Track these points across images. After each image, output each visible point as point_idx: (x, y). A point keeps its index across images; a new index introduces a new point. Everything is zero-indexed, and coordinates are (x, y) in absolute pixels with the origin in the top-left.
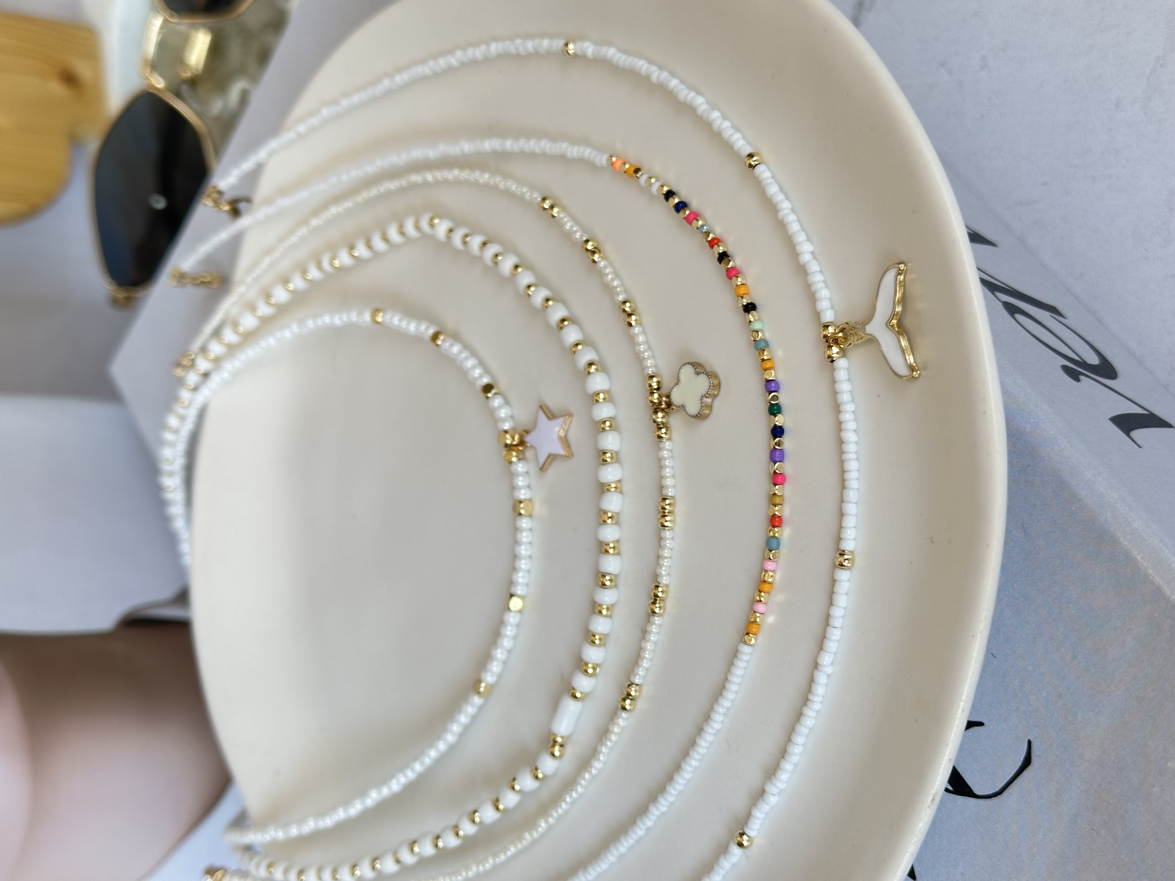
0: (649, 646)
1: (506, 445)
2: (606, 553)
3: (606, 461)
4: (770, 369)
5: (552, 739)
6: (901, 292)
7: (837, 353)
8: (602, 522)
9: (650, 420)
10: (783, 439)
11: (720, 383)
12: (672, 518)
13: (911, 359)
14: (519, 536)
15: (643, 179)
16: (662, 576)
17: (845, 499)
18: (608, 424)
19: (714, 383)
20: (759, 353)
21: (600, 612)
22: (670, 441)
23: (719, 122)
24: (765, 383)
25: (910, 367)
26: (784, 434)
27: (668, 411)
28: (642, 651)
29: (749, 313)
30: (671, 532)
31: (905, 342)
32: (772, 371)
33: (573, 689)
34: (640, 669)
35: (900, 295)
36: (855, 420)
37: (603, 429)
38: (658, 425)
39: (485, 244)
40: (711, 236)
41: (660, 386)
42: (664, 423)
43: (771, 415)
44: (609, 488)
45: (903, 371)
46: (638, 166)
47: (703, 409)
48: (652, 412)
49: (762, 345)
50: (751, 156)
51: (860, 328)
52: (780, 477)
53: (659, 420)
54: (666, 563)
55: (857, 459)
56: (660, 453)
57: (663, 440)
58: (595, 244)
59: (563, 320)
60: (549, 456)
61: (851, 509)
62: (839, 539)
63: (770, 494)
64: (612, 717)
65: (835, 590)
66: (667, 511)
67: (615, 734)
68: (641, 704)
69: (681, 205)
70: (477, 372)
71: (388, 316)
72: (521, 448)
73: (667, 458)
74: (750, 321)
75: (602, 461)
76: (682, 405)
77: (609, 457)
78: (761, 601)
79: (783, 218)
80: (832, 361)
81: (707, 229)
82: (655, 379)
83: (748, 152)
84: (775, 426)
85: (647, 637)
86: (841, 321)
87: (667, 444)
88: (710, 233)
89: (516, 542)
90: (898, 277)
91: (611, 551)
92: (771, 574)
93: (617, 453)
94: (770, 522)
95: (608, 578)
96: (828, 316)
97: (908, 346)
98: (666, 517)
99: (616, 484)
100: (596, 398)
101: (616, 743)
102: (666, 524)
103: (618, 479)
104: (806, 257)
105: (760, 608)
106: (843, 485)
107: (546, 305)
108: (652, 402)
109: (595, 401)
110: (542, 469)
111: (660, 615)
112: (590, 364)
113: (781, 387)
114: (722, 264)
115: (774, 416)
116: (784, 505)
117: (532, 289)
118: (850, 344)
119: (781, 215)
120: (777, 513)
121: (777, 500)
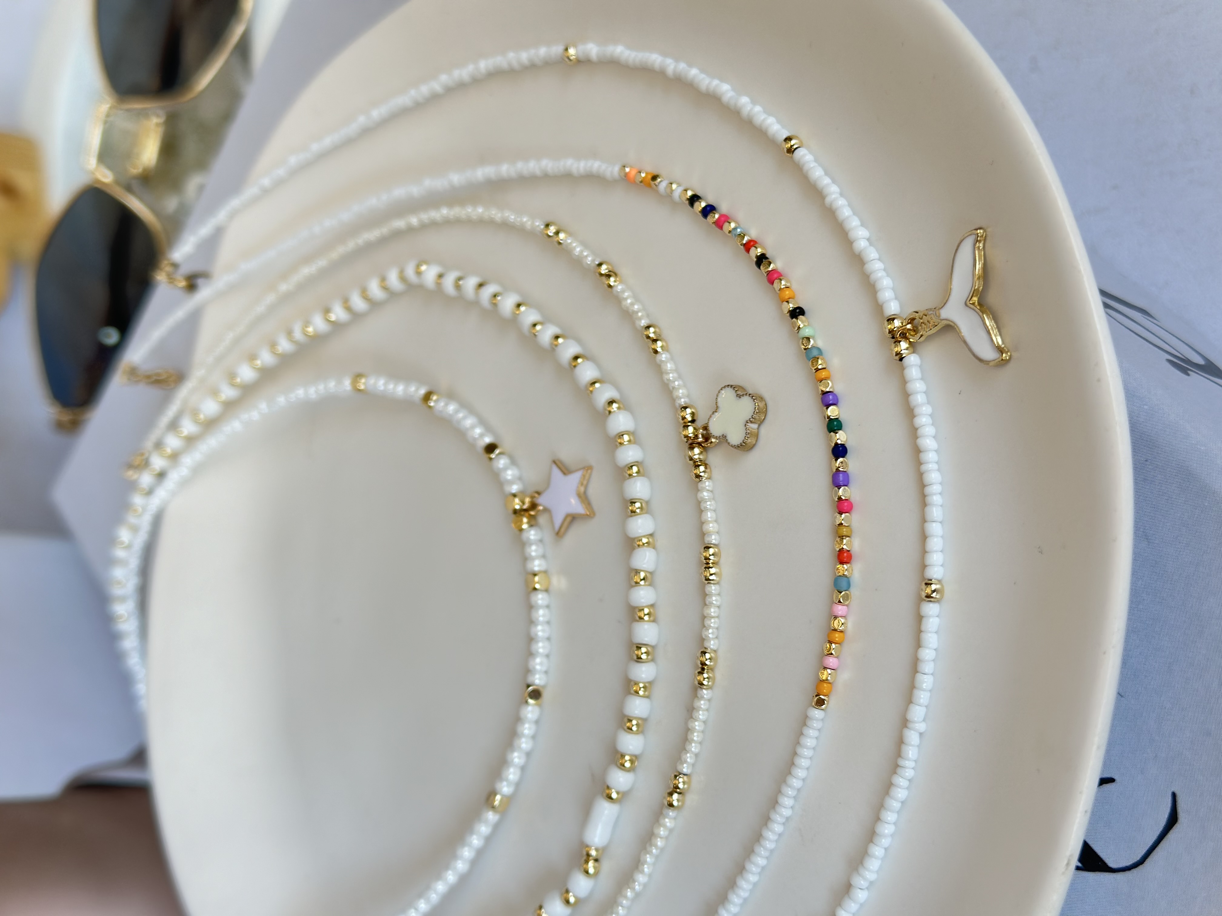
0: (698, 726)
1: (515, 512)
2: (640, 620)
3: (635, 512)
4: (826, 379)
5: (585, 853)
6: (981, 262)
7: (907, 349)
8: (634, 584)
9: (685, 458)
10: (847, 459)
11: (766, 404)
12: (718, 570)
13: (998, 340)
14: (534, 615)
15: (662, 185)
16: (709, 639)
17: (928, 518)
18: (635, 469)
19: (760, 404)
20: (812, 363)
21: (637, 692)
22: (710, 480)
23: (749, 108)
24: (821, 395)
25: (998, 349)
26: (847, 455)
27: (706, 446)
28: (689, 733)
29: (797, 318)
30: (717, 586)
31: (990, 320)
32: (829, 381)
33: (608, 788)
34: (688, 755)
35: (980, 266)
36: (933, 424)
37: (630, 475)
38: (695, 462)
39: (481, 285)
40: (746, 239)
41: (695, 418)
42: (702, 460)
43: (830, 432)
44: (641, 543)
45: (989, 354)
46: (656, 173)
47: (749, 436)
48: (687, 448)
49: (815, 353)
50: (788, 139)
51: (934, 314)
52: (846, 504)
53: (696, 457)
54: (713, 623)
55: (939, 470)
56: (700, 495)
57: (702, 479)
58: (610, 267)
59: (576, 358)
60: (567, 516)
61: (935, 529)
62: (923, 566)
63: (835, 525)
64: (657, 817)
65: (923, 628)
66: (711, 561)
67: (661, 838)
68: (691, 799)
69: (708, 209)
70: (478, 431)
71: (372, 381)
72: (532, 513)
73: (707, 500)
74: (799, 328)
75: (630, 512)
76: (723, 435)
77: (639, 508)
78: (832, 654)
79: (831, 204)
80: (901, 359)
81: (741, 232)
82: (689, 411)
83: (785, 137)
84: (836, 444)
85: (695, 714)
86: (908, 312)
87: (707, 484)
88: (744, 235)
89: (531, 622)
90: (977, 245)
91: (646, 618)
92: (843, 621)
93: (647, 502)
94: (836, 558)
95: (644, 650)
96: (893, 308)
97: (993, 325)
98: (710, 569)
99: (648, 538)
100: (619, 441)
101: (662, 850)
102: (711, 578)
103: (650, 532)
104: (861, 244)
105: (831, 661)
106: (923, 501)
107: (556, 343)
108: (686, 437)
109: (618, 445)
110: (559, 534)
111: (709, 688)
112: (611, 402)
113: (840, 400)
114: (761, 267)
115: (834, 433)
116: (853, 539)
117: (538, 328)
118: (922, 336)
119: (828, 200)
120: (845, 547)
121: (844, 531)
